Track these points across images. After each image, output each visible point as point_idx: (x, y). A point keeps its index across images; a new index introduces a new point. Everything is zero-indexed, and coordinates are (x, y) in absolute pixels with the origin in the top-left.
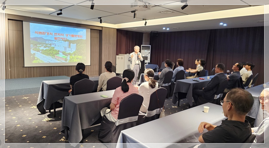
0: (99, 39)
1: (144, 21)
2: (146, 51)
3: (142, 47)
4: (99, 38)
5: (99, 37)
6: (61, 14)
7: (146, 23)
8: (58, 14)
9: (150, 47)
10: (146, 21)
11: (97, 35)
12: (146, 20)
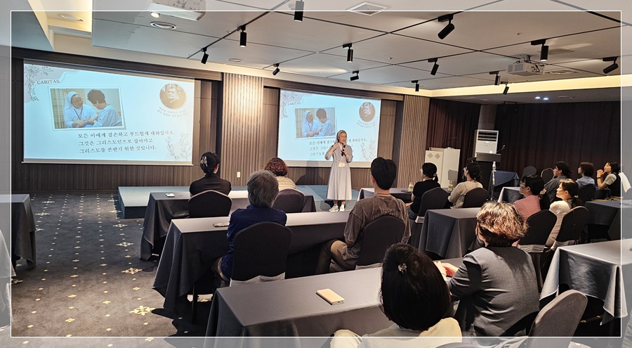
0: (394, 117)
1: (503, 86)
2: (487, 142)
3: (479, 133)
4: (396, 116)
5: (394, 115)
6: (357, 78)
7: (507, 89)
8: (352, 79)
9: (496, 134)
10: (508, 85)
11: (391, 110)
12: (506, 83)
